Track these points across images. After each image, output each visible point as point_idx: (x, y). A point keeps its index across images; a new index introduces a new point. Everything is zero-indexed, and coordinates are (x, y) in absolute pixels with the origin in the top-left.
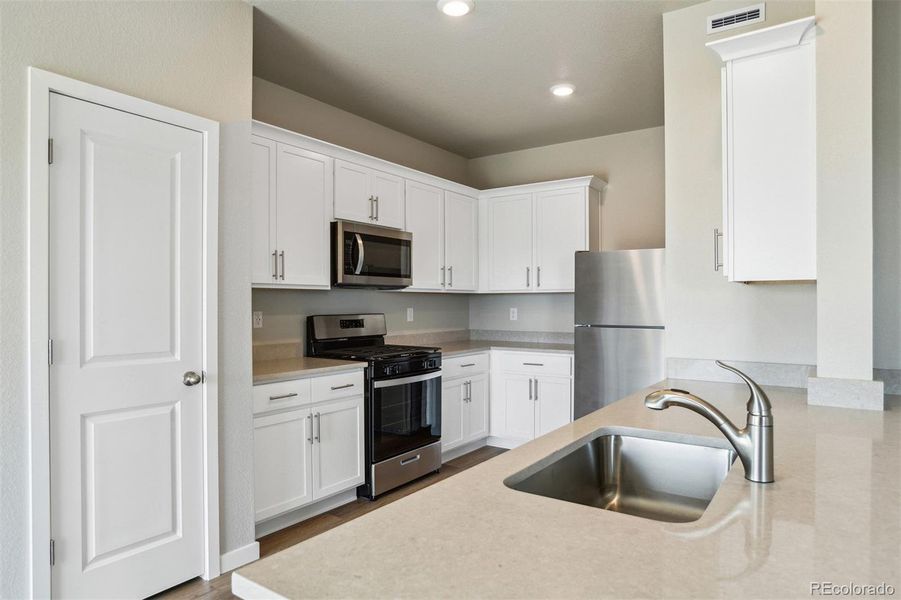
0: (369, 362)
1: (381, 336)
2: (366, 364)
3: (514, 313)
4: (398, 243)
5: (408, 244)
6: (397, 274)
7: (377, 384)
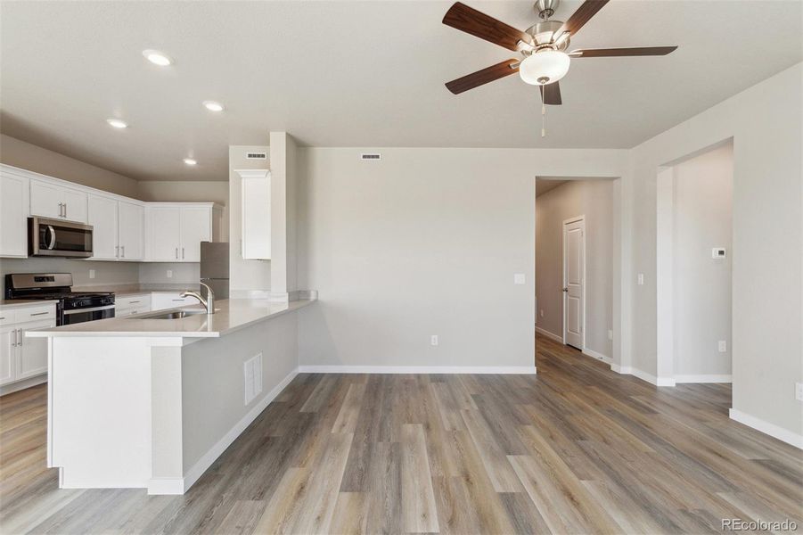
0: (60, 299)
1: (68, 287)
2: (58, 301)
3: (170, 274)
4: (83, 231)
5: (90, 232)
6: (81, 249)
7: (65, 312)
